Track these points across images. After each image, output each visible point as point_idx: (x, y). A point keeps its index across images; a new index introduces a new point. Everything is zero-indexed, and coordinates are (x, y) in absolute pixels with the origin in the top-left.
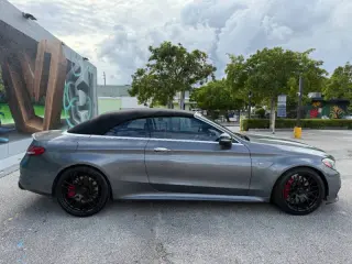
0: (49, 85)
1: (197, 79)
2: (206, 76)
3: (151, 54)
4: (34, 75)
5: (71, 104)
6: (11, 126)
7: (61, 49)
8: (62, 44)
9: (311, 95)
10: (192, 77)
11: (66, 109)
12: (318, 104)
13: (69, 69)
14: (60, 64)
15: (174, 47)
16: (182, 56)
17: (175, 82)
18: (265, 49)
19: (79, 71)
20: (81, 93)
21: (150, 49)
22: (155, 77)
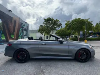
0: (15, 29)
1: (57, 27)
2: (59, 26)
3: (44, 21)
4: (11, 26)
5: (22, 34)
6: (4, 40)
7: (19, 19)
8: (19, 18)
9: (90, 32)
10: (55, 27)
11: (20, 36)
12: (92, 34)
13: (21, 25)
14: (19, 24)
15: (50, 19)
16: (52, 21)
17: (51, 28)
18: (76, 19)
19: (24, 25)
20: (24, 31)
21: (44, 19)
22: (45, 27)
